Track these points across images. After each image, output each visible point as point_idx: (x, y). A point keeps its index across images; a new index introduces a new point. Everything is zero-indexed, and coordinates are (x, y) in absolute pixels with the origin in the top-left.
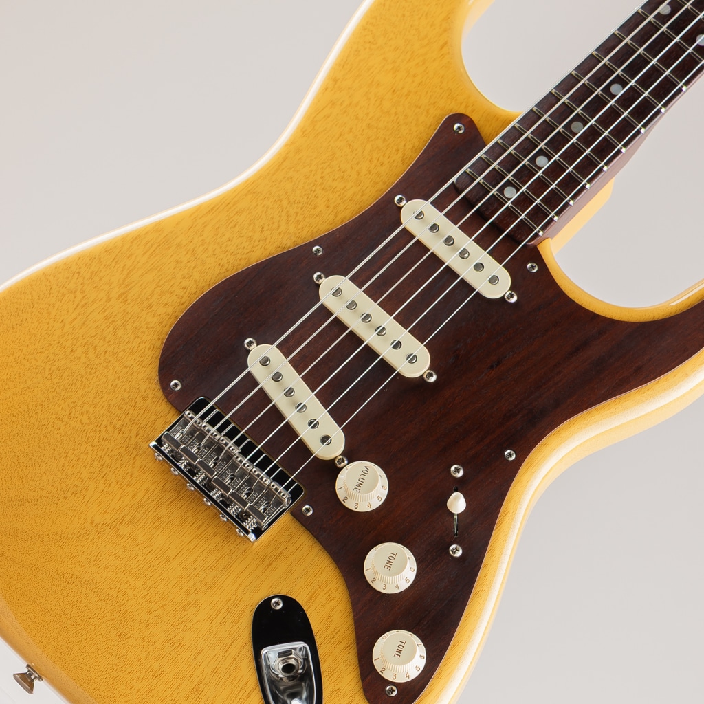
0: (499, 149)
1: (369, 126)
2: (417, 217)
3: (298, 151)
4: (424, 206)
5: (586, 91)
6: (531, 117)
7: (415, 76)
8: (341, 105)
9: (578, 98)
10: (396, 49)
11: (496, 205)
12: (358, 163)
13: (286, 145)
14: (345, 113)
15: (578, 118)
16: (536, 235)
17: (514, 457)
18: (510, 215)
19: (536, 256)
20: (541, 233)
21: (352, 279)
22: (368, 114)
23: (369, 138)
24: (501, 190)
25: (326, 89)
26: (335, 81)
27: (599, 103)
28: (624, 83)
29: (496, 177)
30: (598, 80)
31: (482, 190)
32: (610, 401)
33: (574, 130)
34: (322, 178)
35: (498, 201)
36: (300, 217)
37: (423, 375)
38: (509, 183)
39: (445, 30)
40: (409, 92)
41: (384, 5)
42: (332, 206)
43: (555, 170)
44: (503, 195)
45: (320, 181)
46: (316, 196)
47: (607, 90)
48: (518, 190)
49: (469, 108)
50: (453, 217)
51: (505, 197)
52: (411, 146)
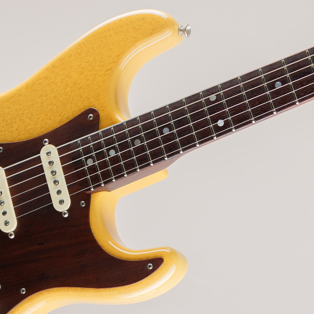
0: (97, 137)
1: (55, 97)
2: (47, 153)
3: (20, 96)
4: (54, 149)
5: (151, 125)
6: (120, 127)
7: (88, 80)
8: (49, 80)
9: (145, 127)
10: (88, 62)
11: (80, 165)
12: (41, 114)
13: (17, 90)
14: (49, 85)
15: (140, 138)
16: (90, 189)
17: (24, 293)
18: (83, 173)
19: (88, 199)
20: (92, 189)
21: (6, 171)
22: (58, 90)
23: (52, 103)
24: (86, 159)
25: (48, 69)
26: (54, 67)
27: (154, 134)
28: (170, 127)
29: (87, 151)
30: (160, 122)
31: (78, 155)
33: (135, 144)
34: (23, 114)
36: (3, 129)
37: (9, 233)
38: (91, 157)
39: (114, 62)
40: (81, 87)
41: (95, 36)
42: (19, 130)
43: (115, 160)
45: (20, 115)
46: (15, 122)
47: (161, 129)
48: (94, 163)
49: (102, 109)
50: (63, 160)
51: (86, 163)
52: (67, 116)
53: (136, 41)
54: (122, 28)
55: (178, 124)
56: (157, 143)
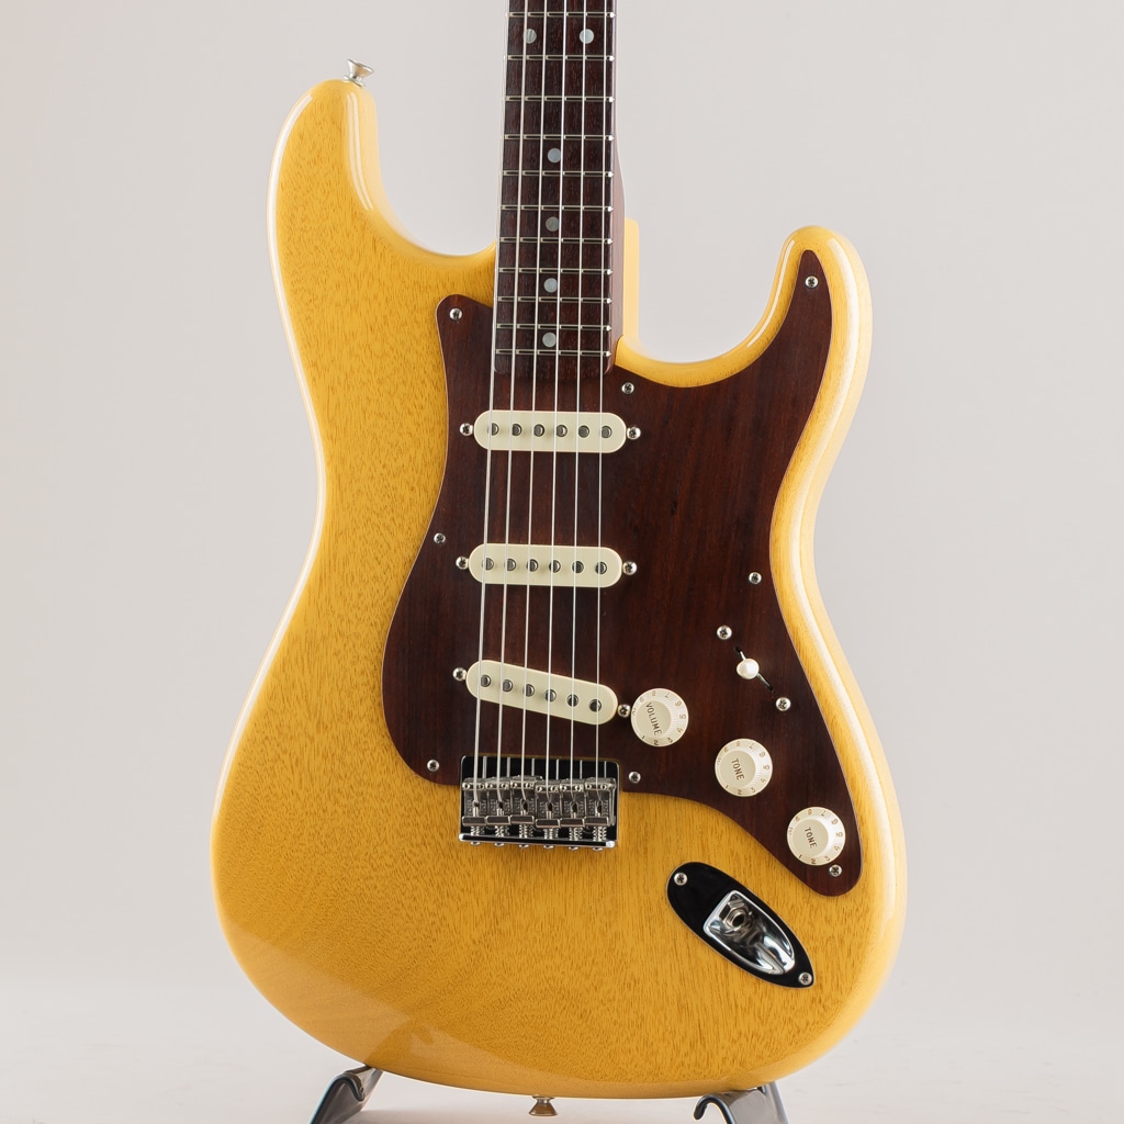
0: (506, 309)
1: (380, 382)
2: (494, 433)
3: (343, 461)
4: (490, 416)
5: (531, 183)
6: (506, 252)
7: (376, 297)
8: (339, 383)
9: (530, 197)
10: (338, 286)
11: (548, 363)
12: (401, 425)
13: (328, 464)
14: (349, 387)
15: (546, 215)
16: (605, 359)
17: (759, 577)
18: (568, 361)
19: (622, 375)
20: (608, 354)
21: (490, 540)
22: (369, 371)
23: (389, 393)
24: (541, 345)
25: (314, 379)
26: (315, 365)
27: (551, 183)
28: (552, 144)
29: (526, 338)
30: (531, 162)
31: (525, 361)
32: (796, 452)
33: (553, 229)
34: (384, 466)
35: (546, 360)
36: (398, 521)
37: (623, 573)
38: (541, 333)
39: (363, 228)
40: (385, 317)
41: (291, 253)
42: (415, 485)
43: (569, 284)
44: (546, 348)
45: (385, 472)
46: (395, 489)
47: (548, 165)
48: (555, 332)
49: (448, 285)
50: (522, 404)
51: (550, 348)
52: (431, 368)
53: (339, 168)
54: (300, 187)
55: (553, 125)
56: (572, 182)
